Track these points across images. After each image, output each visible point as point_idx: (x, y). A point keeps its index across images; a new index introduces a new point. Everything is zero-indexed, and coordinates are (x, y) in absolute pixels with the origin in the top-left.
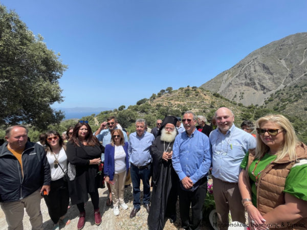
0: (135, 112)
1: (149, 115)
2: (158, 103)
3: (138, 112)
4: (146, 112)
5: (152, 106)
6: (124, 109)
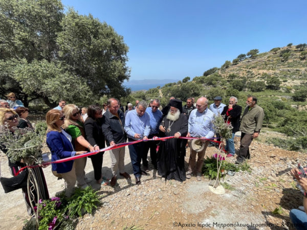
0: (200, 85)
1: (216, 89)
2: (232, 73)
3: (203, 85)
4: (213, 85)
5: (223, 77)
6: (189, 81)
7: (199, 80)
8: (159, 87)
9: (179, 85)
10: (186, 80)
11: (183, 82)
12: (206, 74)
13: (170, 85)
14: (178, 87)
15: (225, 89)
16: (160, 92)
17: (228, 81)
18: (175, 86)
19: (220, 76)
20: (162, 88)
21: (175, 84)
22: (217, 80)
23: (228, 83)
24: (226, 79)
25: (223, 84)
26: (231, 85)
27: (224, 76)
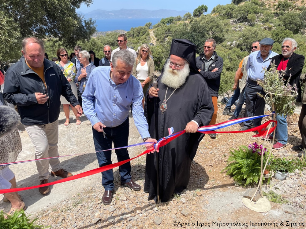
0: (226, 21)
4: (249, 21)
6: (205, 13)
7: (224, 12)
8: (149, 26)
9: (187, 22)
10: (200, 11)
11: (195, 15)
12: (237, 1)
13: (170, 21)
14: (185, 25)
15: (270, 29)
16: (152, 33)
17: (276, 14)
18: (179, 23)
19: (263, 4)
20: (155, 27)
21: (179, 19)
22: (256, 13)
23: (275, 18)
24: (273, 11)
26: (281, 23)
27: (270, 5)
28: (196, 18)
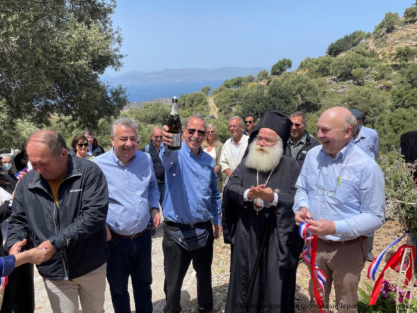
0: (321, 79)
1: (365, 89)
2: (403, 45)
3: (328, 79)
4: (355, 78)
5: (381, 57)
6: (288, 70)
7: (317, 67)
8: (207, 90)
9: (263, 83)
10: (280, 68)
11: (274, 73)
12: (334, 51)
13: (238, 83)
14: (260, 87)
15: (388, 88)
16: (211, 101)
17: (396, 67)
18: (250, 85)
19: (373, 54)
20: (215, 93)
21: (251, 80)
22: (363, 66)
23: (394, 73)
24: (390, 63)
25: (383, 77)
26: (404, 79)
27: (384, 54)
28: (276, 77)
